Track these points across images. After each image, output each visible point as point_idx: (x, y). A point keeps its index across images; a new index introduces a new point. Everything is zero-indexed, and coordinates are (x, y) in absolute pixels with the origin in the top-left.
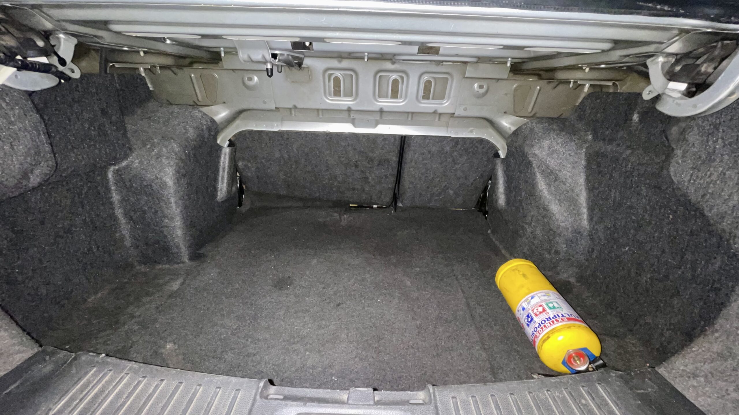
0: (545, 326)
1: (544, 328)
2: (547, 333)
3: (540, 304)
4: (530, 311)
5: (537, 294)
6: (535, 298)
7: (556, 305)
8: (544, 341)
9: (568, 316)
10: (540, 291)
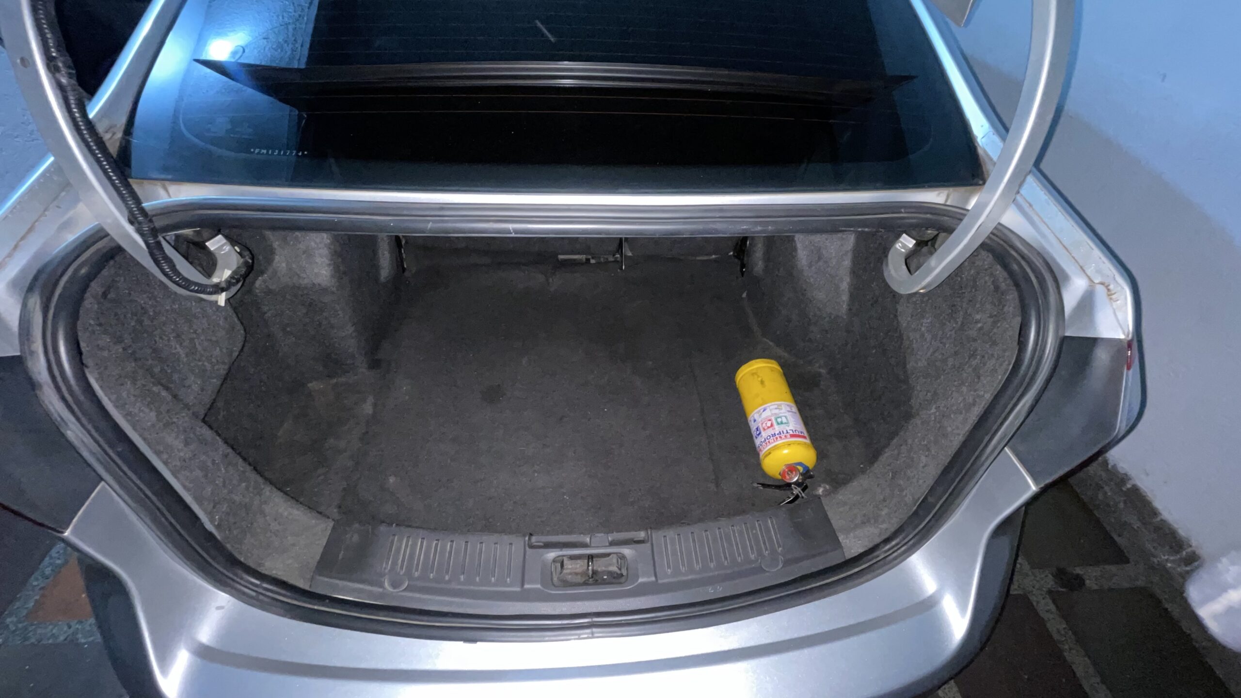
0: (769, 442)
1: (768, 444)
2: (769, 449)
3: (769, 418)
4: (760, 425)
5: (769, 406)
6: (767, 411)
7: (784, 420)
8: (766, 456)
9: (791, 433)
10: (773, 403)
